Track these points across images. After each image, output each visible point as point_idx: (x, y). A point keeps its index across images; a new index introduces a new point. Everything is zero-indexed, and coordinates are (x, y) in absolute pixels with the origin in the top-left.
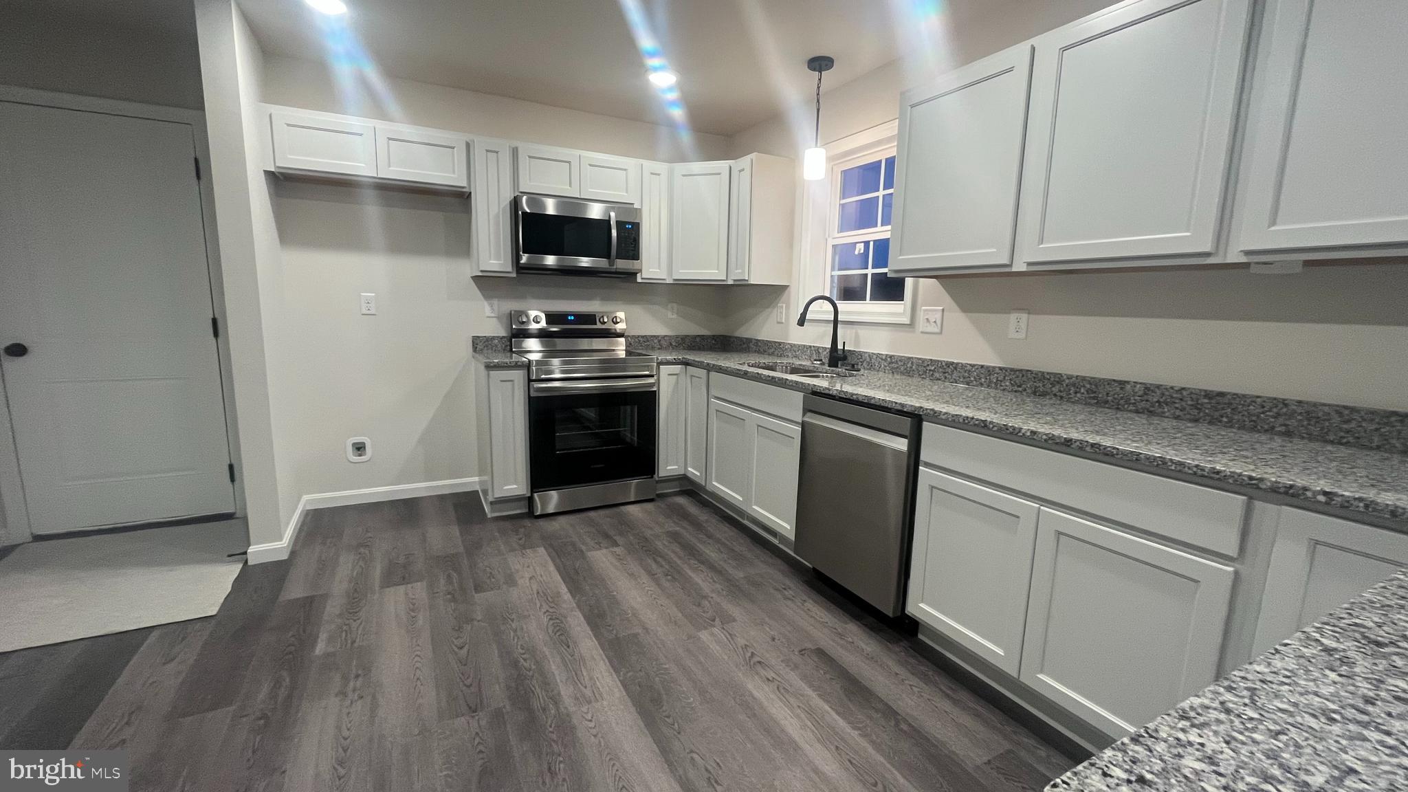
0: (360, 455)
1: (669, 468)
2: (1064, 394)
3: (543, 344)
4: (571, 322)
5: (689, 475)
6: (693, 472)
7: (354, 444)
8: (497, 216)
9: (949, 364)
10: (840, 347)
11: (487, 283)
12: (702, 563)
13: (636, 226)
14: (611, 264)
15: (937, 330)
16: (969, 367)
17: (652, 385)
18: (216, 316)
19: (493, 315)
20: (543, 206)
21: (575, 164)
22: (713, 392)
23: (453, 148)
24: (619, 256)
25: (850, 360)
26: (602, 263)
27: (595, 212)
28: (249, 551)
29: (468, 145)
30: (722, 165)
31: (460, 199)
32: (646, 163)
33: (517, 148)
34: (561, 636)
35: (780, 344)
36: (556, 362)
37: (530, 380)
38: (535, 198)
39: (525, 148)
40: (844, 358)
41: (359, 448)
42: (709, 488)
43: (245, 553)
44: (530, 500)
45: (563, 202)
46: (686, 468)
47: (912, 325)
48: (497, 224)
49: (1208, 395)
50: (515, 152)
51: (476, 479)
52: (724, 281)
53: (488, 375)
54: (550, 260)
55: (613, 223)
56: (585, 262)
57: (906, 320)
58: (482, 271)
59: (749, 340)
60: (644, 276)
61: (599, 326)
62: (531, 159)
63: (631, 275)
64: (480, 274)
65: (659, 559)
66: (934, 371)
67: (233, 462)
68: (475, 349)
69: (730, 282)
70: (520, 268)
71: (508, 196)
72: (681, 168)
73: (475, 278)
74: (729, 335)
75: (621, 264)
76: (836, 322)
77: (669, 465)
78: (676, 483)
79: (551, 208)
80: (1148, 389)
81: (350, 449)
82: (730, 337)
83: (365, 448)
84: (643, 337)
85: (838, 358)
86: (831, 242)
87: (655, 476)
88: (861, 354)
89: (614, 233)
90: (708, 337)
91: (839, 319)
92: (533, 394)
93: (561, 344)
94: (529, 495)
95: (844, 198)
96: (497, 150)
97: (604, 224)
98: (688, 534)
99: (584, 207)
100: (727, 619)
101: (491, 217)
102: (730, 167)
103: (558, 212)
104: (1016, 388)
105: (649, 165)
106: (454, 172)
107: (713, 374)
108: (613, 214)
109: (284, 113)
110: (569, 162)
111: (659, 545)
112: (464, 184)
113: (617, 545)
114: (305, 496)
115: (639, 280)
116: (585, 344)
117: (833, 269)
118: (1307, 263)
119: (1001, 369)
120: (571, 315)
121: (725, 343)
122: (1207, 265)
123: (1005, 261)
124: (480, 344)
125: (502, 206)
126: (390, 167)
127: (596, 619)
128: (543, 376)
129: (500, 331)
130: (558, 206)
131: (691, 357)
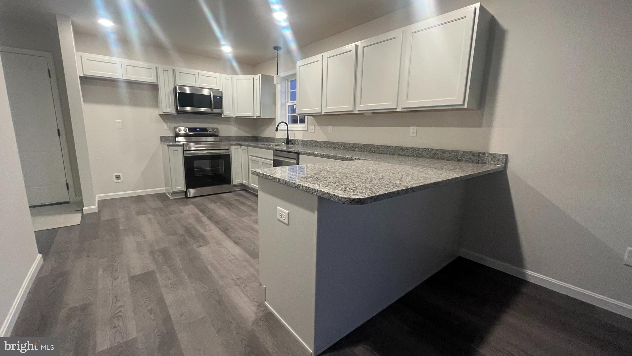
0: (118, 180)
1: (236, 181)
2: (339, 148)
3: (186, 139)
4: (198, 131)
5: (243, 183)
6: (245, 182)
7: (116, 176)
8: (169, 93)
9: (316, 141)
10: (289, 138)
11: (165, 117)
12: (245, 205)
13: (221, 98)
14: (212, 110)
15: (313, 131)
16: (320, 142)
17: (229, 152)
18: (59, 128)
19: (168, 128)
20: (185, 90)
21: (197, 76)
22: (249, 154)
23: (151, 69)
24: (215, 108)
25: (292, 142)
26: (208, 110)
27: (206, 92)
28: (83, 209)
29: (156, 68)
30: (250, 77)
31: (154, 87)
32: (223, 75)
33: (175, 69)
34: (199, 221)
35: (273, 138)
36: (192, 144)
37: (184, 151)
38: (181, 87)
39: (178, 69)
40: (291, 141)
41: (118, 177)
42: (250, 186)
43: (82, 210)
44: (186, 192)
45: (193, 89)
46: (242, 181)
47: (307, 130)
48: (169, 96)
49: (363, 145)
50: (174, 71)
51: (164, 188)
52: (253, 117)
53: (169, 149)
54: (188, 109)
55: (212, 96)
56: (202, 110)
57: (306, 129)
58: (164, 113)
59: (264, 138)
60: (224, 115)
61: (209, 133)
62: (181, 73)
63: (220, 114)
64: (163, 114)
65: (232, 205)
66: (313, 144)
67: (68, 182)
68: (161, 141)
69: (255, 117)
70: (178, 112)
71: (172, 87)
72: (235, 77)
73: (161, 115)
74: (257, 136)
75: (216, 111)
76: (288, 130)
77: (236, 179)
78: (239, 187)
79: (188, 91)
80: (354, 144)
81: (114, 178)
82: (258, 137)
83: (120, 177)
84: (226, 137)
85: (289, 141)
86: (288, 104)
87: (231, 184)
88: (295, 140)
89: (212, 99)
90: (251, 137)
91: (289, 129)
92: (185, 155)
93: (194, 139)
94: (185, 190)
95: (291, 90)
96: (167, 70)
97: (209, 96)
98: (242, 199)
99: (202, 90)
100: (250, 215)
101: (166, 93)
102: (253, 78)
103: (191, 92)
104: (330, 147)
105: (224, 76)
106: (151, 78)
107: (249, 148)
108: (212, 93)
109: (86, 56)
110: (195, 74)
111: (232, 202)
112: (156, 82)
113: (218, 203)
114: (97, 195)
115: (223, 116)
116: (204, 139)
117: (288, 113)
118: (373, 113)
119: (327, 142)
120: (198, 129)
121: (256, 139)
122: (353, 113)
123: (320, 112)
124: (163, 139)
125: (170, 89)
126: (127, 75)
127: (210, 218)
128: (189, 149)
129: (171, 134)
130: (191, 90)
131: (242, 143)
